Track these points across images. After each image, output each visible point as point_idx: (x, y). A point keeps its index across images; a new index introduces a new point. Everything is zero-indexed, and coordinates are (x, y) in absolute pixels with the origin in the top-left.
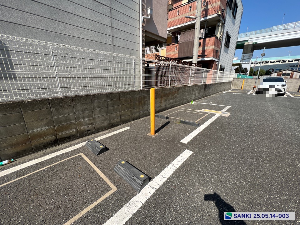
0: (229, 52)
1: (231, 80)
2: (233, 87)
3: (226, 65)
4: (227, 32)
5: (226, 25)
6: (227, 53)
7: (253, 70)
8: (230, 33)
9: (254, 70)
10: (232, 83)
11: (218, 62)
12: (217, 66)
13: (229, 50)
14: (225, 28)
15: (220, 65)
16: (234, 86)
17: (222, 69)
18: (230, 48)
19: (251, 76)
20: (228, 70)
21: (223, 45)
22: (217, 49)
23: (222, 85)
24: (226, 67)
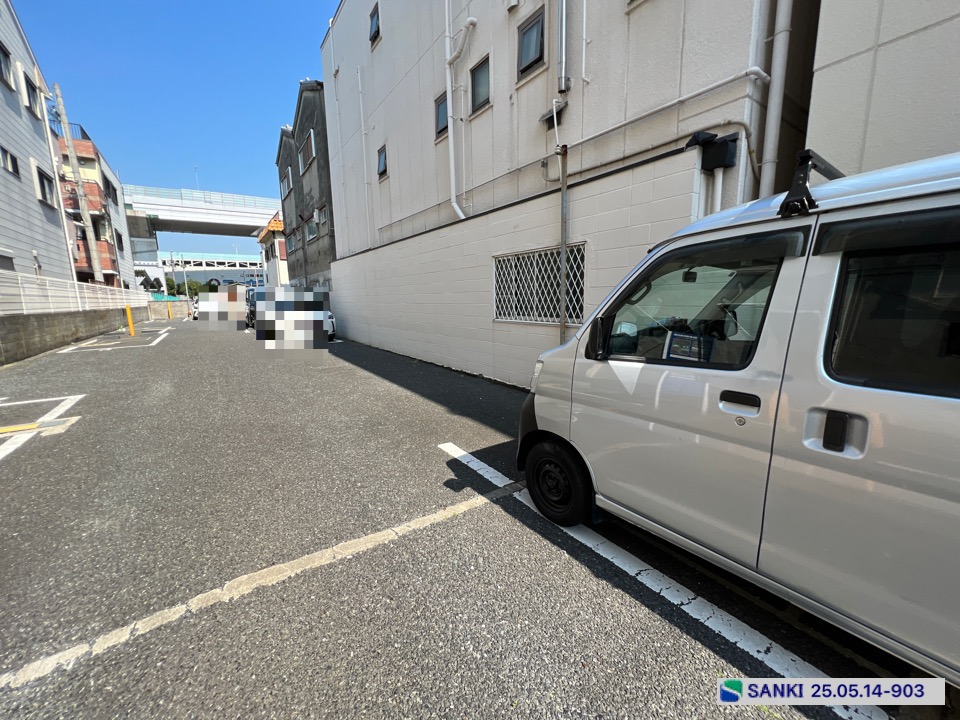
0: (125, 257)
1: (145, 304)
3: (128, 279)
4: (115, 230)
5: (112, 222)
7: (172, 281)
9: (176, 281)
10: (149, 310)
11: (119, 275)
14: (112, 226)
15: (121, 280)
16: (155, 314)
18: (125, 251)
19: (174, 295)
20: (133, 286)
21: (117, 250)
24: (129, 282)
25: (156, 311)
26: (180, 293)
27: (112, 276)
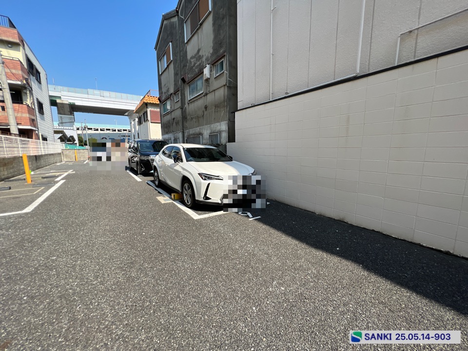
0: (45, 120)
1: (60, 151)
2: (64, 160)
3: (47, 134)
4: (37, 99)
5: (33, 92)
6: (44, 120)
7: (81, 138)
8: (41, 100)
9: (84, 138)
10: (62, 155)
11: (38, 131)
12: (37, 135)
13: (45, 117)
14: (34, 95)
15: (40, 134)
16: (66, 158)
17: (45, 139)
18: (45, 115)
19: (82, 146)
20: (51, 139)
21: (37, 112)
22: (33, 118)
23: (52, 156)
24: (48, 136)
25: (67, 156)
27: (31, 131)
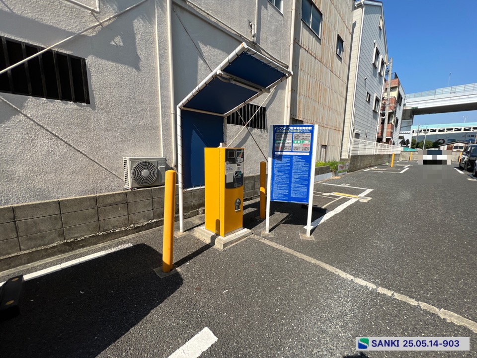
0: (397, 130)
1: (399, 152)
2: (401, 159)
7: (415, 141)
10: (400, 155)
11: (392, 139)
19: (413, 148)
25: (403, 156)
26: (417, 147)
27: (389, 139)
